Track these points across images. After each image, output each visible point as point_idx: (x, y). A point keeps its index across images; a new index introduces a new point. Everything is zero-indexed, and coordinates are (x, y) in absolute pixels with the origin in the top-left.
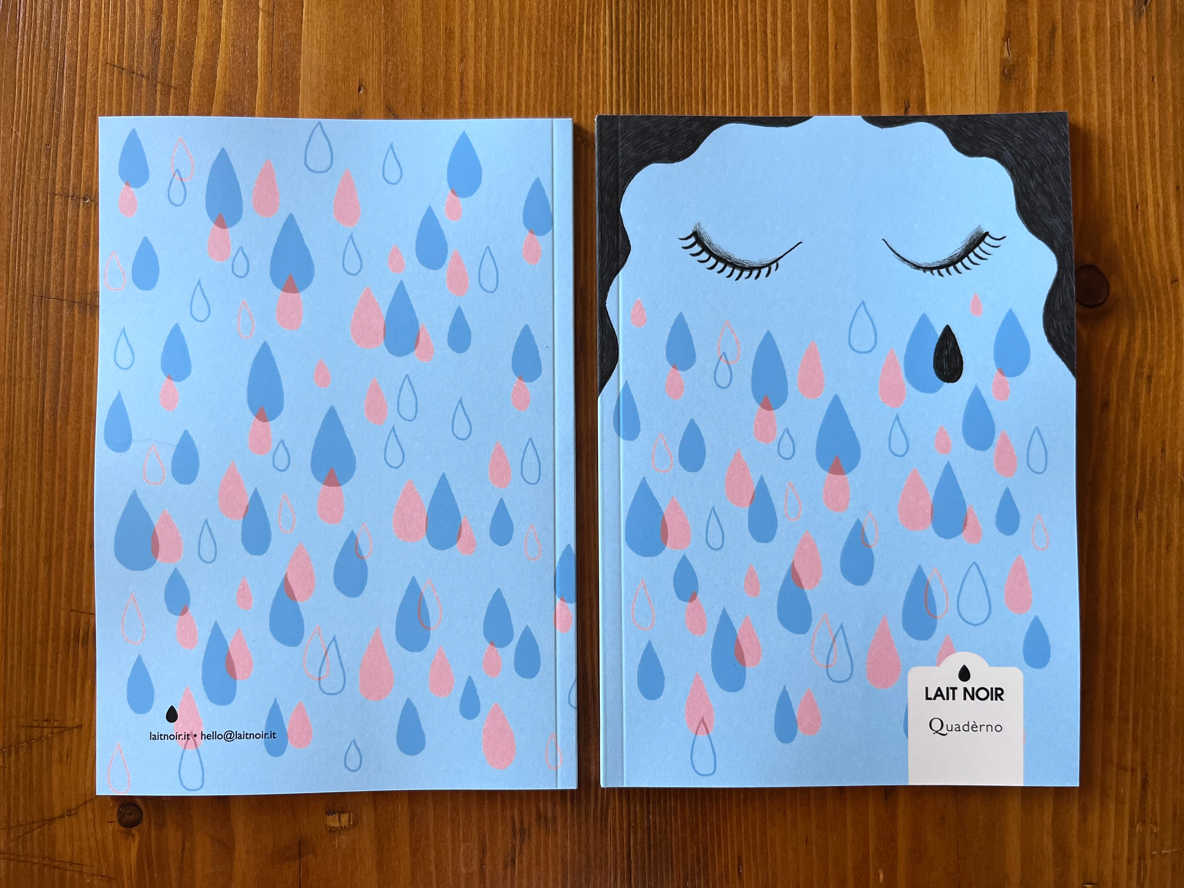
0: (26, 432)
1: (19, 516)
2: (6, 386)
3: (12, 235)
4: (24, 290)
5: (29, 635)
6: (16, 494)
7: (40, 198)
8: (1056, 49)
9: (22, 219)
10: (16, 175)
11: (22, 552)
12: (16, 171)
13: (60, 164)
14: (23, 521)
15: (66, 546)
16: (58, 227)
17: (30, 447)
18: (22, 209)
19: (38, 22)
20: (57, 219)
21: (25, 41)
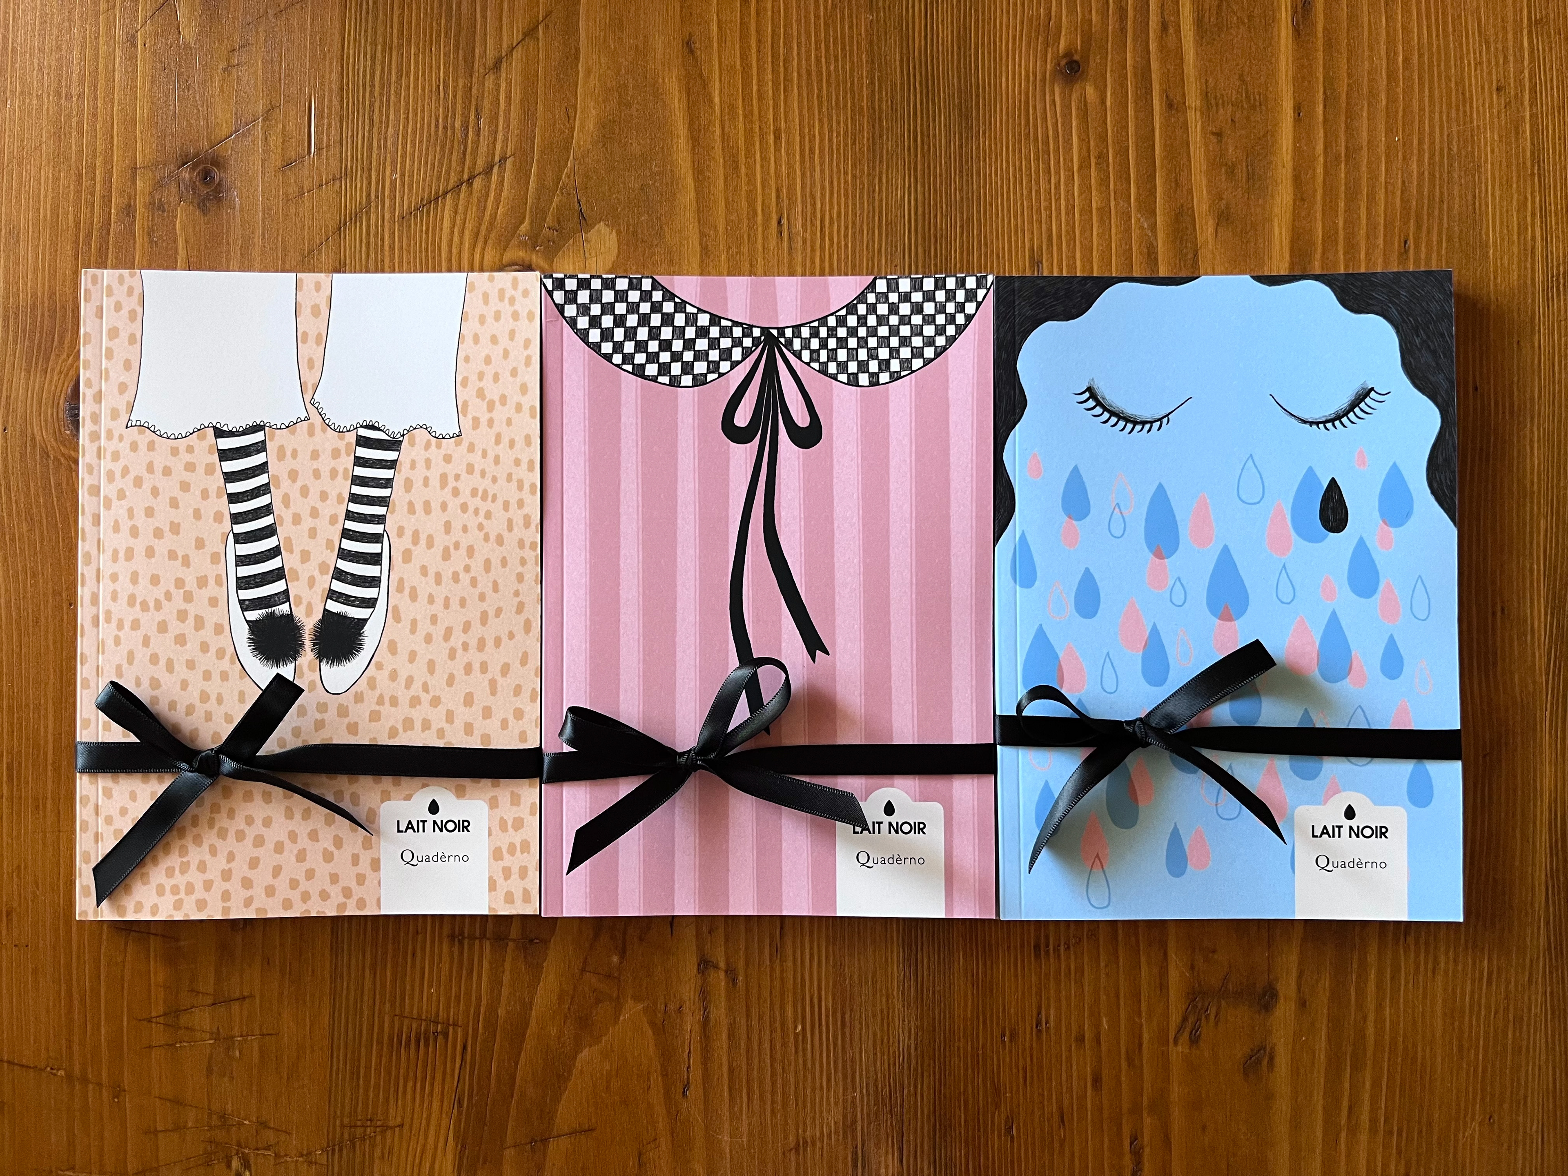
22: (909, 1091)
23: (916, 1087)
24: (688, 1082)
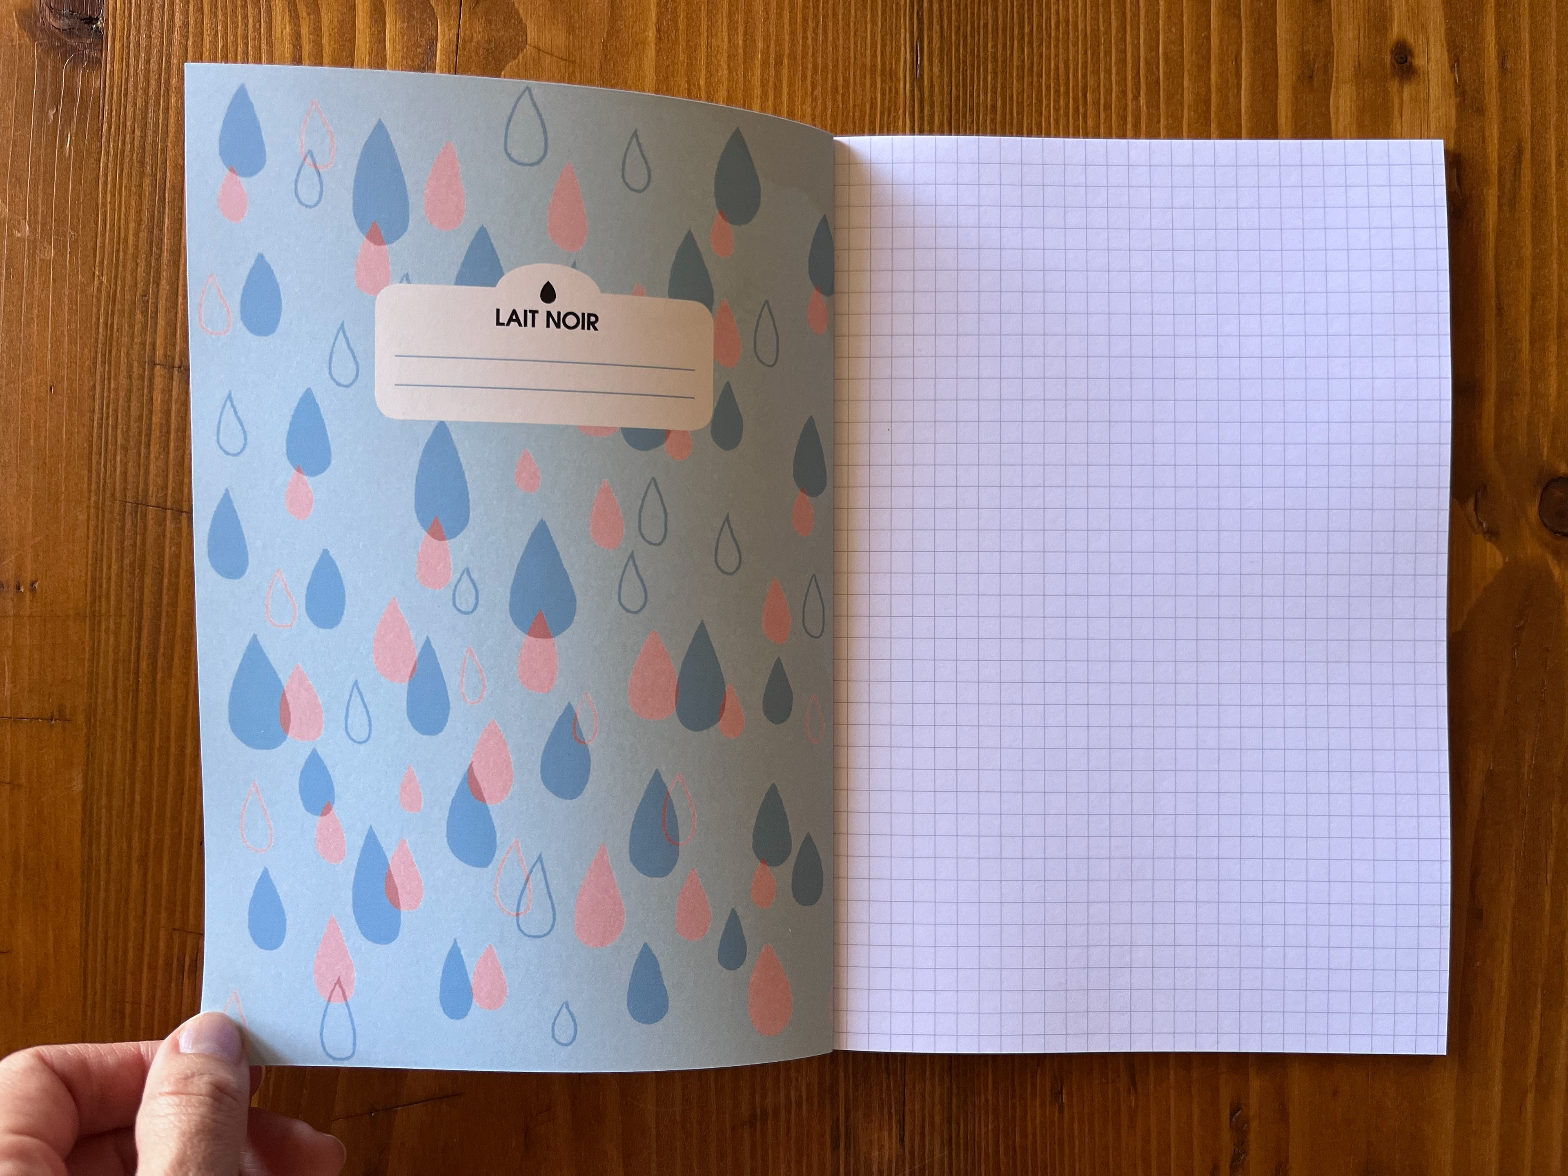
0: (115, 687)
1: (104, 801)
2: (88, 624)
3: (96, 418)
4: (113, 495)
5: (116, 962)
6: (101, 772)
7: (135, 370)
8: (1522, 179)
9: (109, 396)
10: (100, 336)
11: (109, 850)
12: (101, 330)
13: (161, 322)
14: (109, 808)
15: (167, 843)
16: (159, 408)
17: (120, 707)
18: (109, 383)
19: (129, 123)
20: (158, 397)
21: (111, 150)
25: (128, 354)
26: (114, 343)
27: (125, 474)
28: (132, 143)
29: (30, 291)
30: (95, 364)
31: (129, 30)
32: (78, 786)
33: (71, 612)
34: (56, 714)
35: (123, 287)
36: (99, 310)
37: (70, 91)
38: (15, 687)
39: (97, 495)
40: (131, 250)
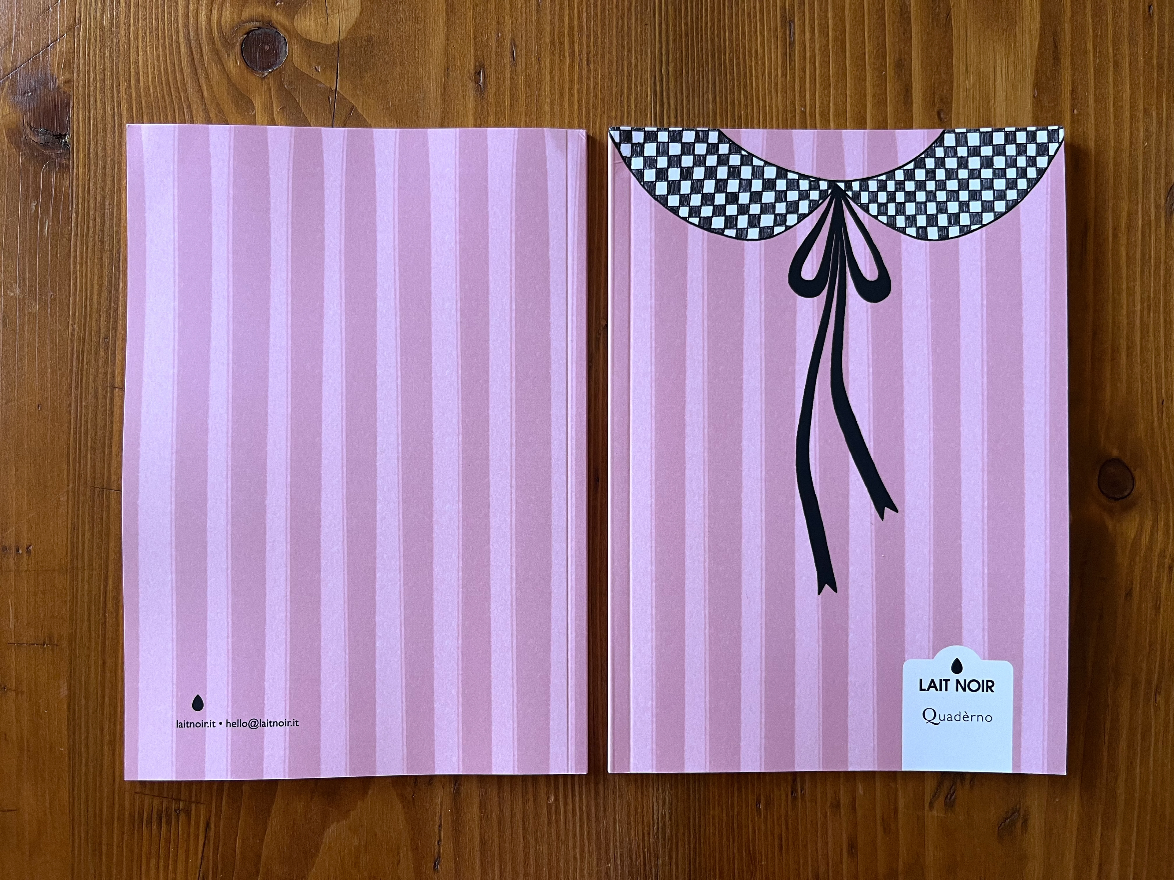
22: (664, 861)
23: (670, 857)
24: (439, 856)
25: (95, 381)
26: (85, 373)
27: (94, 467)
28: (95, 227)
29: (21, 336)
30: (71, 388)
31: (89, 144)
32: (64, 692)
33: (57, 568)
34: (47, 642)
35: (90, 334)
36: (73, 349)
37: (47, 188)
38: (17, 621)
39: (74, 483)
40: (95, 306)
